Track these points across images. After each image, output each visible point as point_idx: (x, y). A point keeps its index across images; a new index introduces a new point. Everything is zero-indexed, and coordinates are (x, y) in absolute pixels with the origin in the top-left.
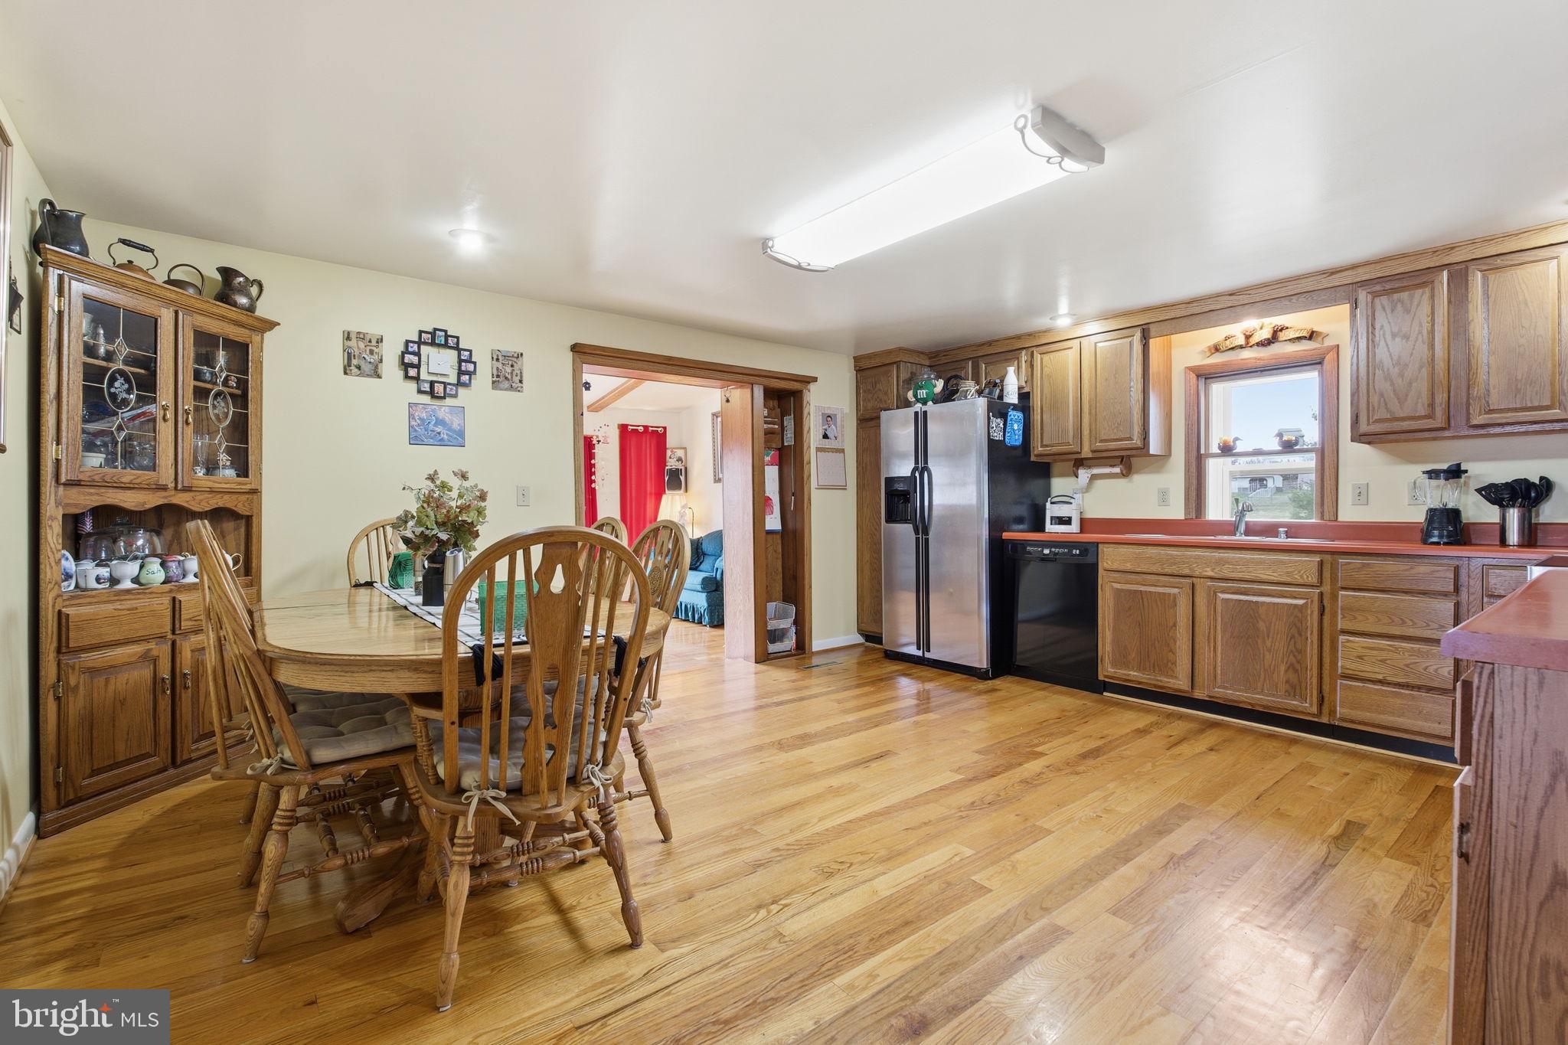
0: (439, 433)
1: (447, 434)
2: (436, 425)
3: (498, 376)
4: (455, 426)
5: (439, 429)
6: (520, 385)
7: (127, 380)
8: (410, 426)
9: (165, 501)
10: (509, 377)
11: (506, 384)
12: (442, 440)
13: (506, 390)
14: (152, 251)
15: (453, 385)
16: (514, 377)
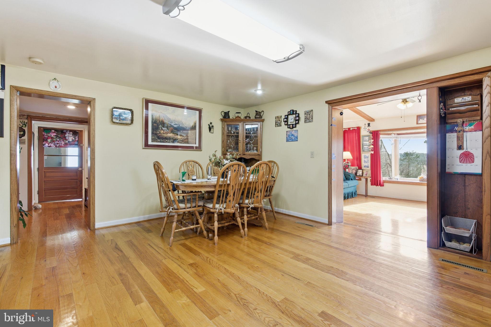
0: (292, 138)
1: (294, 138)
2: (291, 136)
3: (306, 119)
4: (296, 136)
5: (292, 137)
6: (312, 120)
7: (234, 137)
8: (287, 137)
9: (241, 157)
10: (309, 118)
11: (308, 121)
12: (293, 140)
13: (308, 122)
14: (240, 113)
15: (295, 124)
16: (310, 118)
